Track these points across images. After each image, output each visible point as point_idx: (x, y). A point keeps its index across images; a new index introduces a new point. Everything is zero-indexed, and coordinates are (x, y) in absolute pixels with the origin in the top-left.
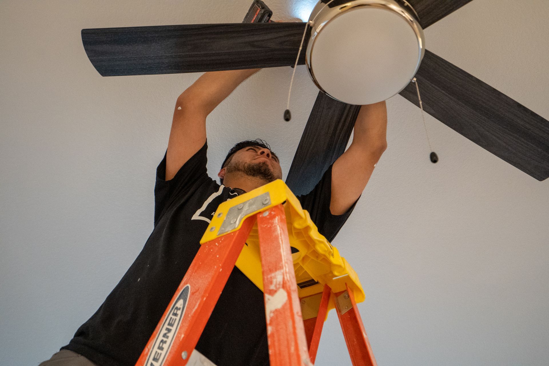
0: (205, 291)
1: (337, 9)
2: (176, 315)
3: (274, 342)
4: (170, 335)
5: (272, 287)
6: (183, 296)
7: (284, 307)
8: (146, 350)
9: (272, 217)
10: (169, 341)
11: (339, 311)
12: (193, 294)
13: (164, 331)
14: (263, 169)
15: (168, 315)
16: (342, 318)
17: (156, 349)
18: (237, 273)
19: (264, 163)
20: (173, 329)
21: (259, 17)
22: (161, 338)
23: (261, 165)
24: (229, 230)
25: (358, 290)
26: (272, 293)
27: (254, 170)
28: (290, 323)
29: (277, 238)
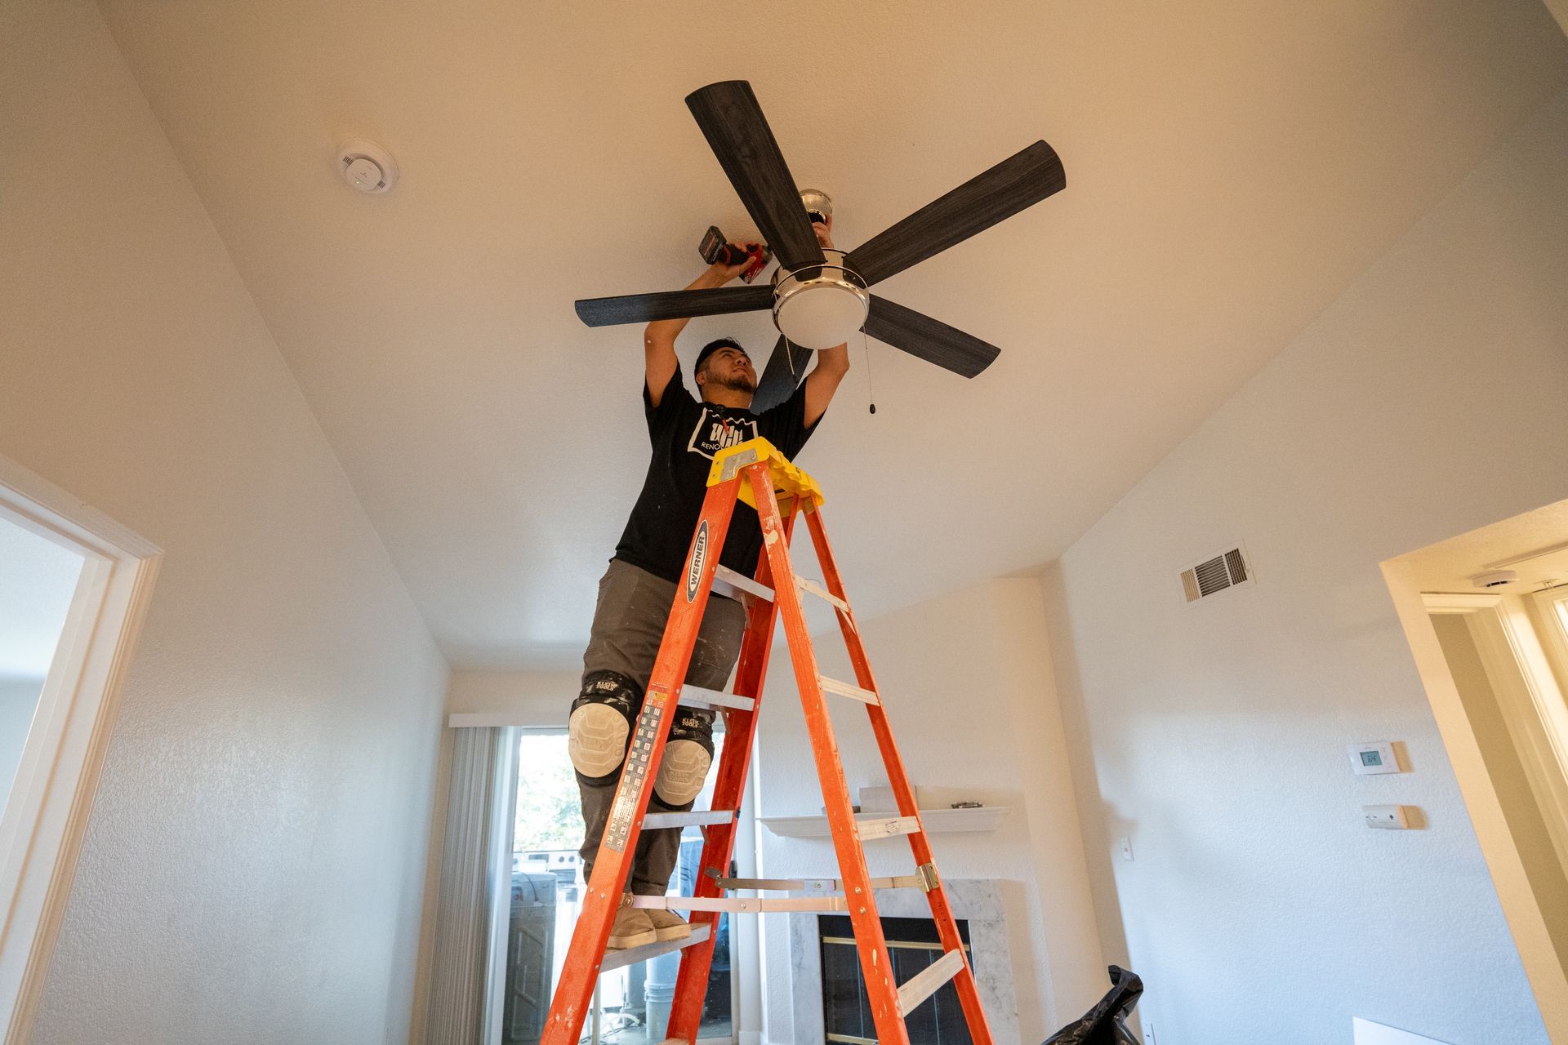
0: (720, 527)
1: (802, 284)
2: (701, 542)
3: (772, 564)
4: (702, 556)
5: (767, 528)
6: (703, 528)
7: (776, 543)
8: (686, 566)
9: (761, 471)
10: (702, 560)
11: (805, 512)
12: (710, 528)
13: (696, 554)
14: (743, 383)
15: (695, 543)
16: (807, 518)
17: (693, 566)
18: (739, 502)
19: (744, 377)
20: (703, 552)
21: (715, 245)
22: (695, 559)
23: (741, 379)
24: (728, 478)
25: (819, 497)
26: (769, 532)
27: (734, 384)
28: (782, 554)
29: (766, 490)
